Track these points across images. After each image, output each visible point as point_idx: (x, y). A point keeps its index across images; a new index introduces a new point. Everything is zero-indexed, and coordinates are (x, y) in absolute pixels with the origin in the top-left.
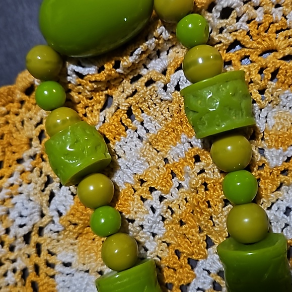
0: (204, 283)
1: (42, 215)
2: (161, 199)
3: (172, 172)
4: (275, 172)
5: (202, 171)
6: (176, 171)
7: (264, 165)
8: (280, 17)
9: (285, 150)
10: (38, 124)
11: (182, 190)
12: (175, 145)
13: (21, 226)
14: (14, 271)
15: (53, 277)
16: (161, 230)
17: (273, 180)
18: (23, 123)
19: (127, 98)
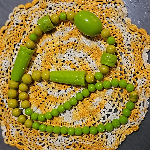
1: (11, 64)
2: (40, 56)
3: (42, 49)
4: (65, 46)
5: (49, 47)
7: (63, 45)
8: (63, 10)
9: (67, 41)
10: (7, 41)
11: (45, 53)
12: (42, 42)
13: (5, 68)
14: (4, 80)
16: (41, 63)
17: (65, 48)
18: (3, 41)
19: (30, 31)
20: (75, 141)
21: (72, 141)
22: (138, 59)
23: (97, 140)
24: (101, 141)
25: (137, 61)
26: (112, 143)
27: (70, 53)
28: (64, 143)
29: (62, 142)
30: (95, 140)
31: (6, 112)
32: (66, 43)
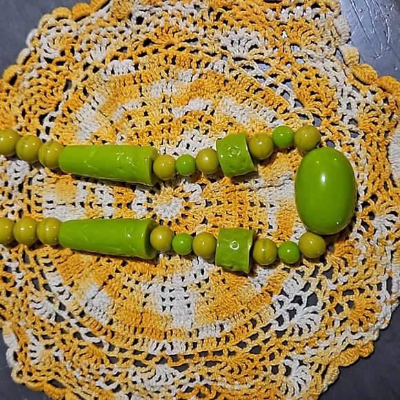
0: (141, 199)
3: (117, 130)
4: (179, 122)
5: (134, 126)
6: (118, 129)
7: (172, 119)
9: (183, 108)
10: (20, 105)
11: (123, 140)
12: (116, 110)
13: (16, 179)
14: (13, 212)
15: (41, 212)
17: (178, 128)
18: (10, 106)
19: (82, 81)
20: (201, 381)
21: (195, 380)
22: (377, 159)
23: (262, 379)
24: (272, 382)
25: (374, 166)
26: (300, 388)
27: (190, 142)
28: (173, 384)
29: (167, 380)
30: (255, 379)
31: (17, 297)
32: (180, 114)
